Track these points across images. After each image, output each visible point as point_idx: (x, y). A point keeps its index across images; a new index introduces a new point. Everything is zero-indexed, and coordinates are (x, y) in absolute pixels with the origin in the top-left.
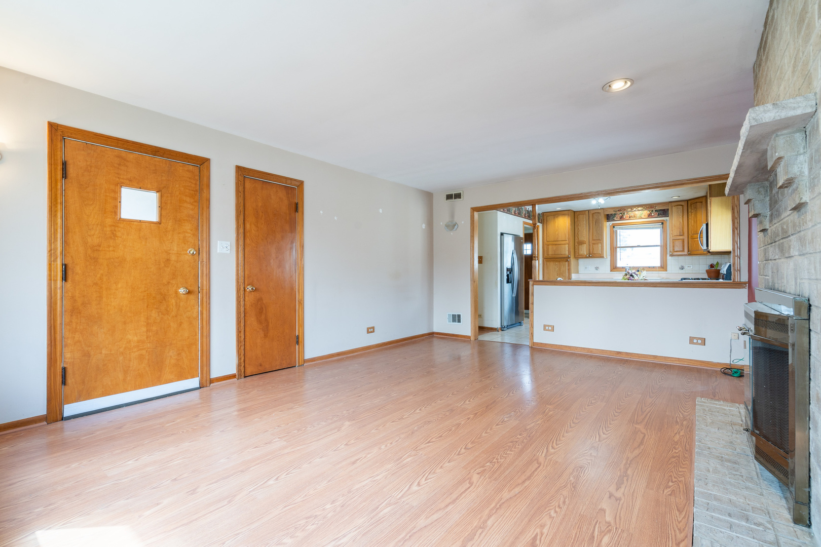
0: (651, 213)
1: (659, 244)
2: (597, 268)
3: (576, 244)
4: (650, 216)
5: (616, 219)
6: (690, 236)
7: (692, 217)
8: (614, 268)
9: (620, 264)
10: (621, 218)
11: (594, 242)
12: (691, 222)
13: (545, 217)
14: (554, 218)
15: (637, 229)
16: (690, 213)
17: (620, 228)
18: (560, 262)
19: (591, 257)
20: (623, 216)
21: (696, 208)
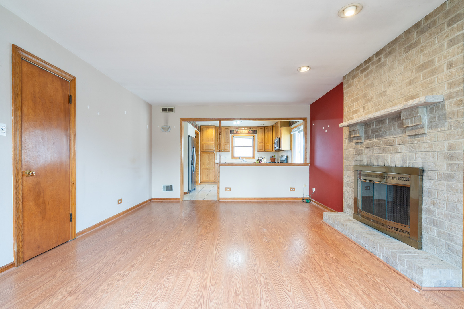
0: (249, 131)
1: (252, 146)
2: (225, 157)
3: (217, 144)
4: (249, 132)
5: (234, 133)
6: (265, 143)
7: (266, 134)
8: (233, 157)
9: (235, 155)
10: (237, 132)
11: (225, 143)
12: (266, 137)
13: (202, 128)
14: (207, 129)
15: (243, 138)
16: (265, 133)
17: (236, 137)
18: (209, 153)
19: (224, 151)
20: (237, 131)
21: (268, 130)
